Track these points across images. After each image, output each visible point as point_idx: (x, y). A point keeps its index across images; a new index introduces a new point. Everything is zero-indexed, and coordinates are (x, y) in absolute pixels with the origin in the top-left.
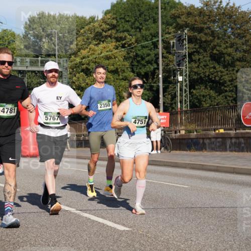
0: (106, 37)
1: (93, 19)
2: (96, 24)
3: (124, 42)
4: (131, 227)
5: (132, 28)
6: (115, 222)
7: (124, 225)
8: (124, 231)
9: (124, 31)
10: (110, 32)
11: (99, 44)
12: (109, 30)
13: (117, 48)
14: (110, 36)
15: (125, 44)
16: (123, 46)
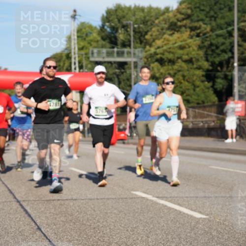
0: (181, 27)
1: (167, 10)
2: (171, 15)
3: (198, 31)
4: (207, 215)
5: (207, 17)
6: (192, 210)
7: (200, 212)
8: (201, 218)
9: (198, 21)
10: (185, 22)
11: (173, 33)
12: (183, 19)
13: (191, 37)
14: (185, 26)
15: (200, 33)
16: (198, 35)
